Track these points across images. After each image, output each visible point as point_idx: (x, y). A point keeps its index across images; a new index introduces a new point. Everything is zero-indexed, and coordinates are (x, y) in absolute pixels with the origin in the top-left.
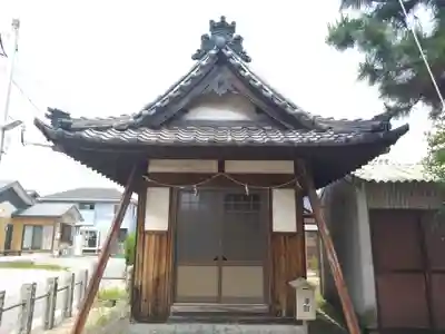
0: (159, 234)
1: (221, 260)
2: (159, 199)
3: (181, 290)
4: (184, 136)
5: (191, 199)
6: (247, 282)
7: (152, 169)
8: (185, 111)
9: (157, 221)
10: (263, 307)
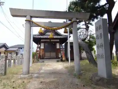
0: (43, 49)
1: (50, 52)
2: (42, 45)
3: (46, 56)
4: (46, 37)
5: (46, 44)
6: (53, 54)
7: (41, 41)
8: (45, 33)
9: (42, 47)
10: (55, 57)
